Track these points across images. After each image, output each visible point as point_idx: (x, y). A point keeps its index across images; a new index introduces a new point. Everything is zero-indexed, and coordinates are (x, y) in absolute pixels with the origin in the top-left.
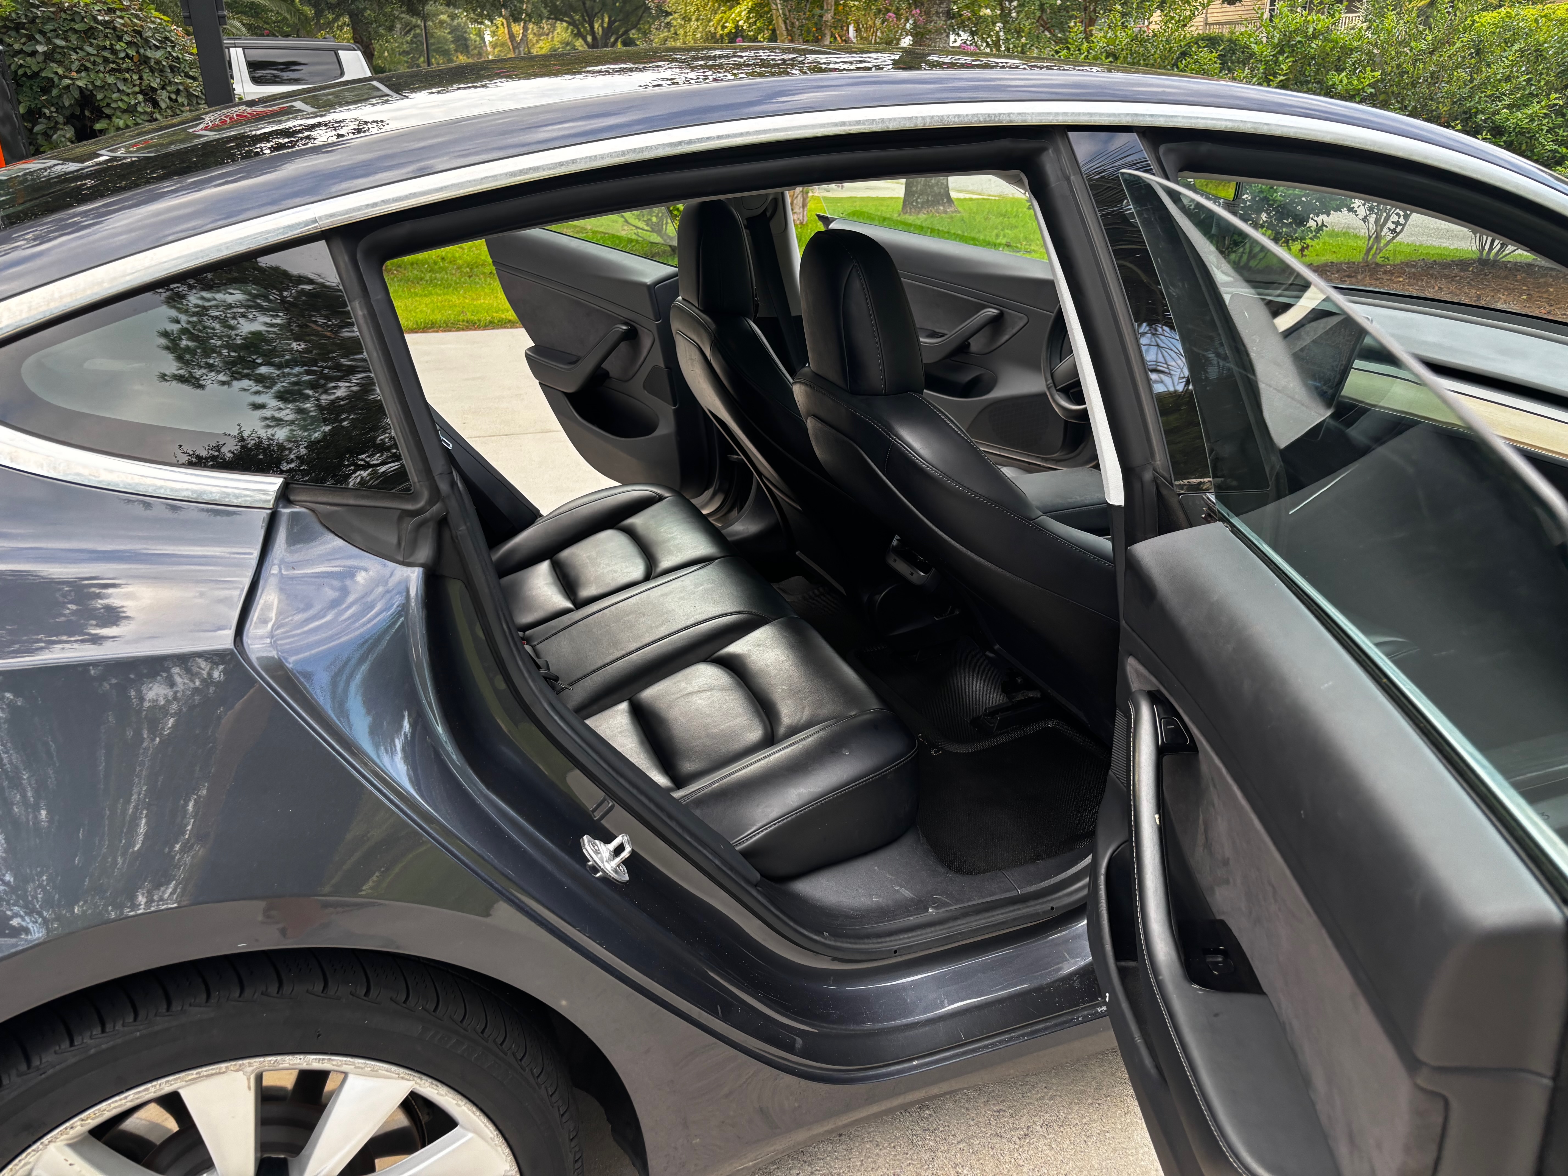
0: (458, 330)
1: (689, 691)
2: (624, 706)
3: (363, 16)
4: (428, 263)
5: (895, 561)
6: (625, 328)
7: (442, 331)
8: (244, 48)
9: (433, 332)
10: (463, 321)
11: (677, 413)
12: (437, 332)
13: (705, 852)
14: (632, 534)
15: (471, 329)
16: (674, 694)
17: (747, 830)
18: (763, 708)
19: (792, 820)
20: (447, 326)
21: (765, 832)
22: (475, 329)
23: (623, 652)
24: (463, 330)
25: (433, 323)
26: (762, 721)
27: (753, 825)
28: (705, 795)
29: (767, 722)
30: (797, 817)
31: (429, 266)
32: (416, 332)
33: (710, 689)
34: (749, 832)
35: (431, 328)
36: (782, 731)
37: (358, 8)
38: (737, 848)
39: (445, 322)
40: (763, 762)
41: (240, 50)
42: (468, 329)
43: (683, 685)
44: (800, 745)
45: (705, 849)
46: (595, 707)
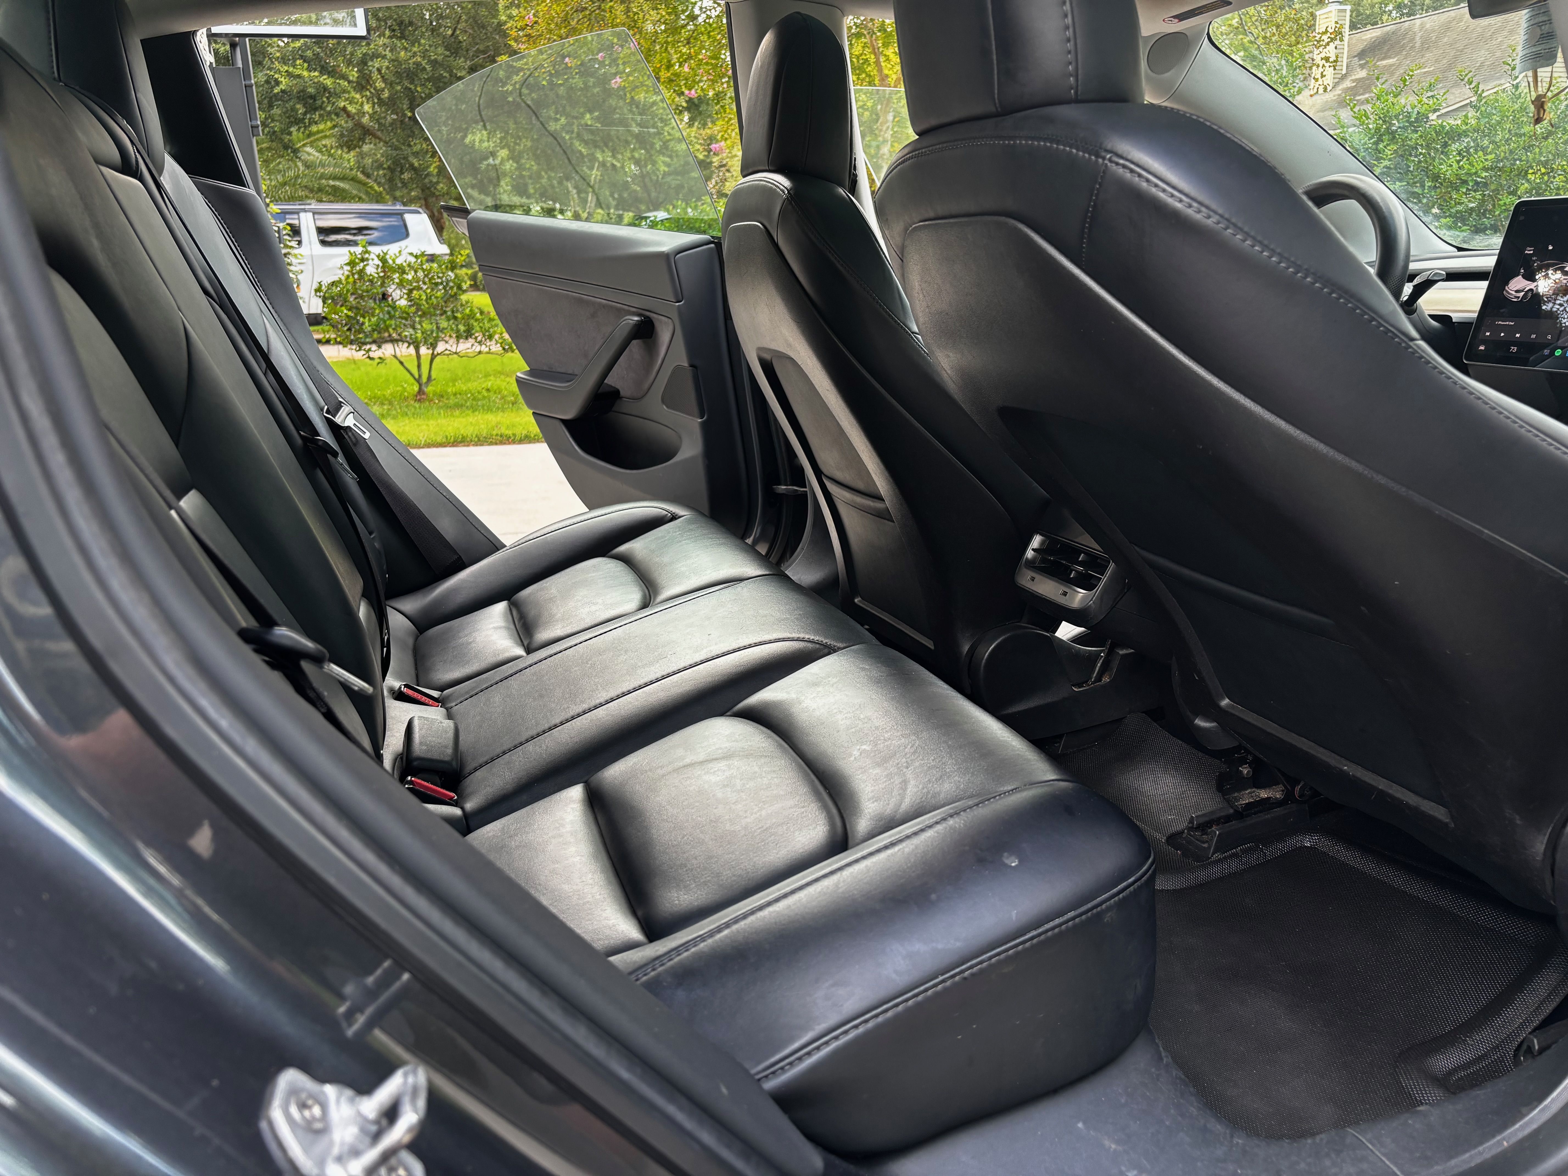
0: (491, 444)
1: (688, 761)
2: (576, 792)
3: (435, 188)
4: (471, 392)
5: (1033, 579)
6: (636, 318)
7: (473, 445)
8: (314, 214)
9: (464, 446)
10: (497, 435)
11: (706, 428)
12: (468, 446)
13: (671, 1109)
14: (627, 560)
15: (505, 444)
16: (662, 767)
17: (792, 1040)
18: (825, 788)
19: (897, 1017)
20: (479, 440)
21: (834, 1045)
22: (509, 443)
23: (585, 706)
24: (496, 444)
25: (463, 437)
26: (825, 807)
27: (805, 1029)
28: (699, 956)
29: (834, 811)
30: (908, 1010)
31: (472, 395)
32: (445, 446)
33: (727, 756)
34: (796, 1045)
35: (461, 442)
36: (862, 825)
37: (431, 182)
38: (770, 1085)
39: (476, 436)
40: (826, 883)
41: (310, 215)
42: (501, 443)
43: (680, 752)
44: (907, 847)
45: (671, 1100)
46: (524, 797)
